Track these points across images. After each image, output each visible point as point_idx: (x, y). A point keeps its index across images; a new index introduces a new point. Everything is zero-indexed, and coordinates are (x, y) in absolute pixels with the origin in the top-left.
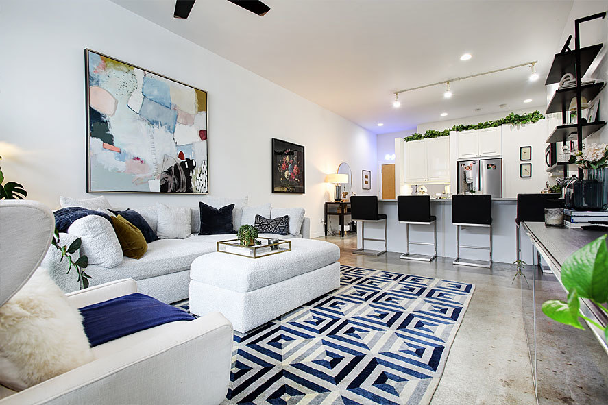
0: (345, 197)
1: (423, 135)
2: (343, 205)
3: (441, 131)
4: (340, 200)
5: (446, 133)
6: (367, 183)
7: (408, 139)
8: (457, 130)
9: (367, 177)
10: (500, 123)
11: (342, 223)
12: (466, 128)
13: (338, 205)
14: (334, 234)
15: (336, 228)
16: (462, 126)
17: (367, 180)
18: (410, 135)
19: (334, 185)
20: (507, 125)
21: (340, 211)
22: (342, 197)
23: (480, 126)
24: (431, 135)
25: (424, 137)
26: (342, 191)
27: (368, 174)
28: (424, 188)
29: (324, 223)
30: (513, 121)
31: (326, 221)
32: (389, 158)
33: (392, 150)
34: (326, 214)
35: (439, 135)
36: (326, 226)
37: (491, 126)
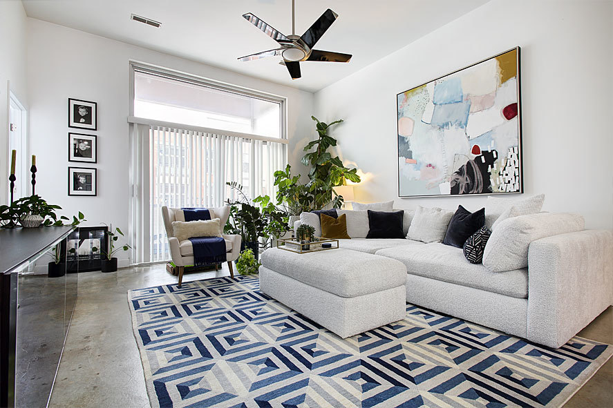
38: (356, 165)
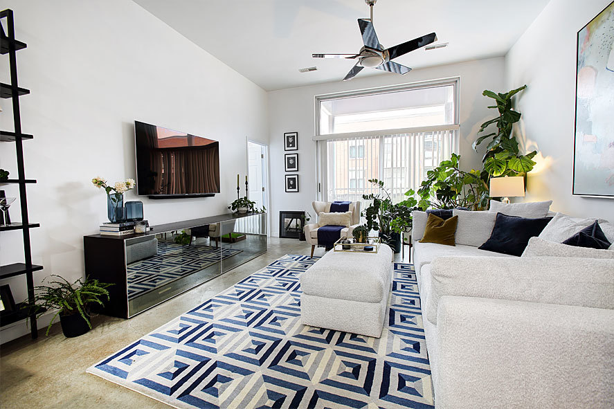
38: (536, 146)
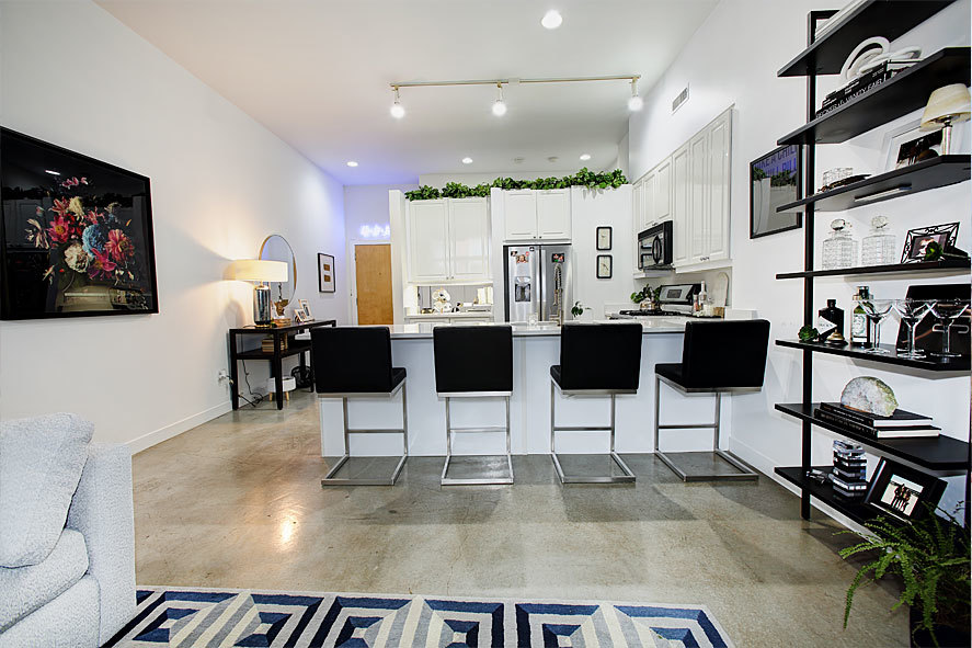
0: (281, 313)
1: (441, 192)
2: (277, 334)
3: (472, 186)
4: (268, 322)
5: (482, 192)
6: (327, 279)
7: (413, 196)
8: (504, 187)
9: (327, 268)
10: (569, 183)
11: (276, 373)
12: (517, 185)
13: (264, 336)
14: (258, 401)
15: (262, 385)
16: (511, 180)
17: (327, 273)
18: (416, 190)
19: (253, 287)
20: (579, 187)
21: (270, 348)
22: (274, 315)
23: (540, 185)
24: (454, 192)
25: (443, 195)
26: (275, 299)
27: (329, 261)
28: (445, 292)
29: (228, 381)
30: (588, 182)
31: (234, 375)
32: (371, 233)
33: (383, 217)
34: (235, 356)
35: (469, 193)
36: (234, 388)
37: (555, 187)
